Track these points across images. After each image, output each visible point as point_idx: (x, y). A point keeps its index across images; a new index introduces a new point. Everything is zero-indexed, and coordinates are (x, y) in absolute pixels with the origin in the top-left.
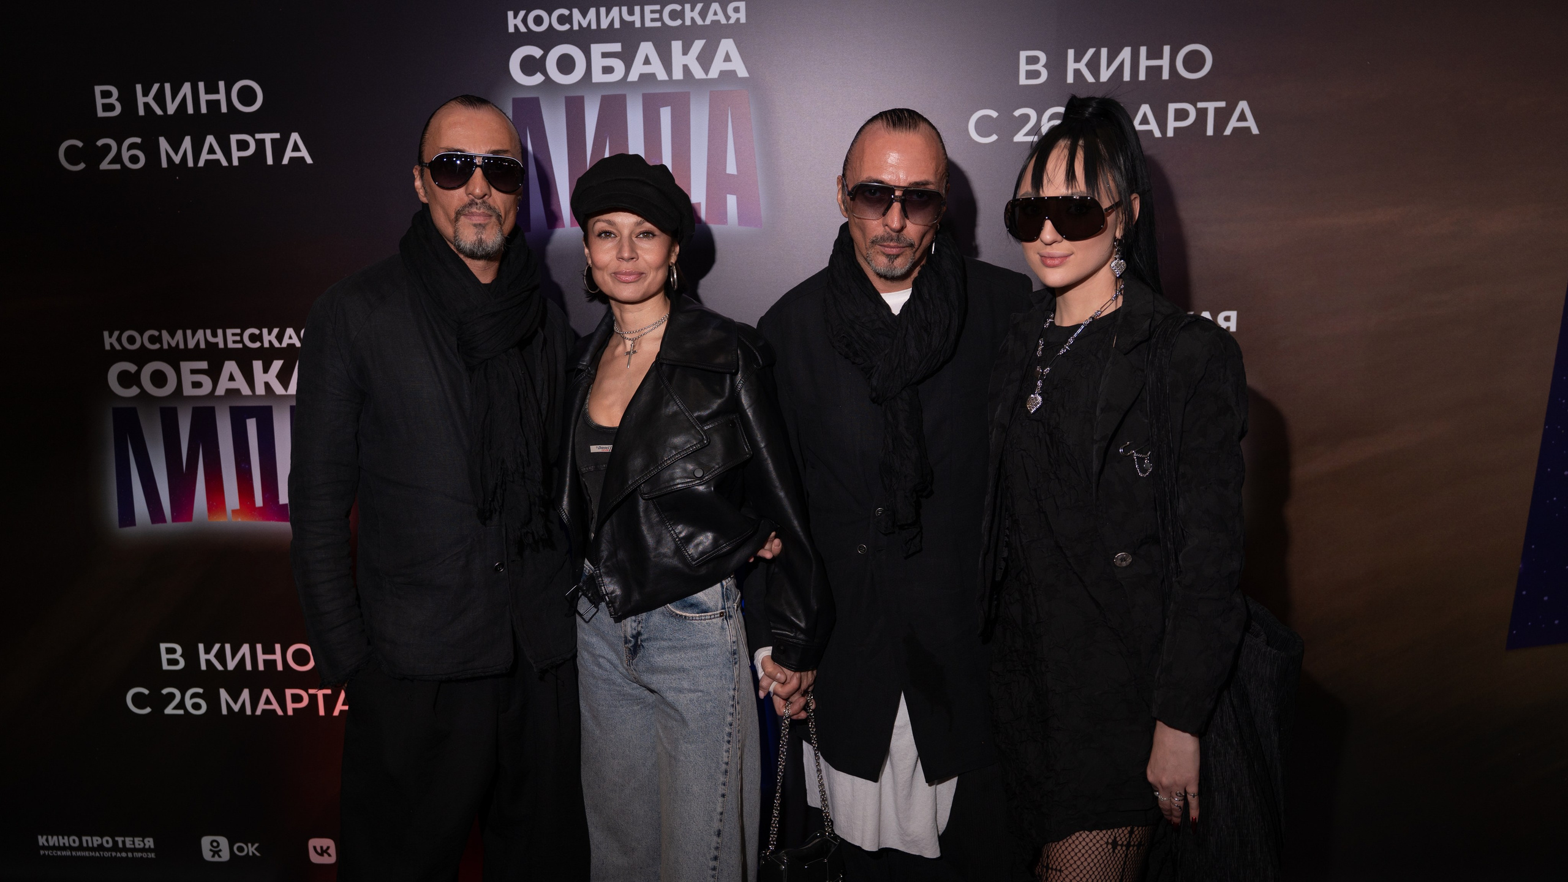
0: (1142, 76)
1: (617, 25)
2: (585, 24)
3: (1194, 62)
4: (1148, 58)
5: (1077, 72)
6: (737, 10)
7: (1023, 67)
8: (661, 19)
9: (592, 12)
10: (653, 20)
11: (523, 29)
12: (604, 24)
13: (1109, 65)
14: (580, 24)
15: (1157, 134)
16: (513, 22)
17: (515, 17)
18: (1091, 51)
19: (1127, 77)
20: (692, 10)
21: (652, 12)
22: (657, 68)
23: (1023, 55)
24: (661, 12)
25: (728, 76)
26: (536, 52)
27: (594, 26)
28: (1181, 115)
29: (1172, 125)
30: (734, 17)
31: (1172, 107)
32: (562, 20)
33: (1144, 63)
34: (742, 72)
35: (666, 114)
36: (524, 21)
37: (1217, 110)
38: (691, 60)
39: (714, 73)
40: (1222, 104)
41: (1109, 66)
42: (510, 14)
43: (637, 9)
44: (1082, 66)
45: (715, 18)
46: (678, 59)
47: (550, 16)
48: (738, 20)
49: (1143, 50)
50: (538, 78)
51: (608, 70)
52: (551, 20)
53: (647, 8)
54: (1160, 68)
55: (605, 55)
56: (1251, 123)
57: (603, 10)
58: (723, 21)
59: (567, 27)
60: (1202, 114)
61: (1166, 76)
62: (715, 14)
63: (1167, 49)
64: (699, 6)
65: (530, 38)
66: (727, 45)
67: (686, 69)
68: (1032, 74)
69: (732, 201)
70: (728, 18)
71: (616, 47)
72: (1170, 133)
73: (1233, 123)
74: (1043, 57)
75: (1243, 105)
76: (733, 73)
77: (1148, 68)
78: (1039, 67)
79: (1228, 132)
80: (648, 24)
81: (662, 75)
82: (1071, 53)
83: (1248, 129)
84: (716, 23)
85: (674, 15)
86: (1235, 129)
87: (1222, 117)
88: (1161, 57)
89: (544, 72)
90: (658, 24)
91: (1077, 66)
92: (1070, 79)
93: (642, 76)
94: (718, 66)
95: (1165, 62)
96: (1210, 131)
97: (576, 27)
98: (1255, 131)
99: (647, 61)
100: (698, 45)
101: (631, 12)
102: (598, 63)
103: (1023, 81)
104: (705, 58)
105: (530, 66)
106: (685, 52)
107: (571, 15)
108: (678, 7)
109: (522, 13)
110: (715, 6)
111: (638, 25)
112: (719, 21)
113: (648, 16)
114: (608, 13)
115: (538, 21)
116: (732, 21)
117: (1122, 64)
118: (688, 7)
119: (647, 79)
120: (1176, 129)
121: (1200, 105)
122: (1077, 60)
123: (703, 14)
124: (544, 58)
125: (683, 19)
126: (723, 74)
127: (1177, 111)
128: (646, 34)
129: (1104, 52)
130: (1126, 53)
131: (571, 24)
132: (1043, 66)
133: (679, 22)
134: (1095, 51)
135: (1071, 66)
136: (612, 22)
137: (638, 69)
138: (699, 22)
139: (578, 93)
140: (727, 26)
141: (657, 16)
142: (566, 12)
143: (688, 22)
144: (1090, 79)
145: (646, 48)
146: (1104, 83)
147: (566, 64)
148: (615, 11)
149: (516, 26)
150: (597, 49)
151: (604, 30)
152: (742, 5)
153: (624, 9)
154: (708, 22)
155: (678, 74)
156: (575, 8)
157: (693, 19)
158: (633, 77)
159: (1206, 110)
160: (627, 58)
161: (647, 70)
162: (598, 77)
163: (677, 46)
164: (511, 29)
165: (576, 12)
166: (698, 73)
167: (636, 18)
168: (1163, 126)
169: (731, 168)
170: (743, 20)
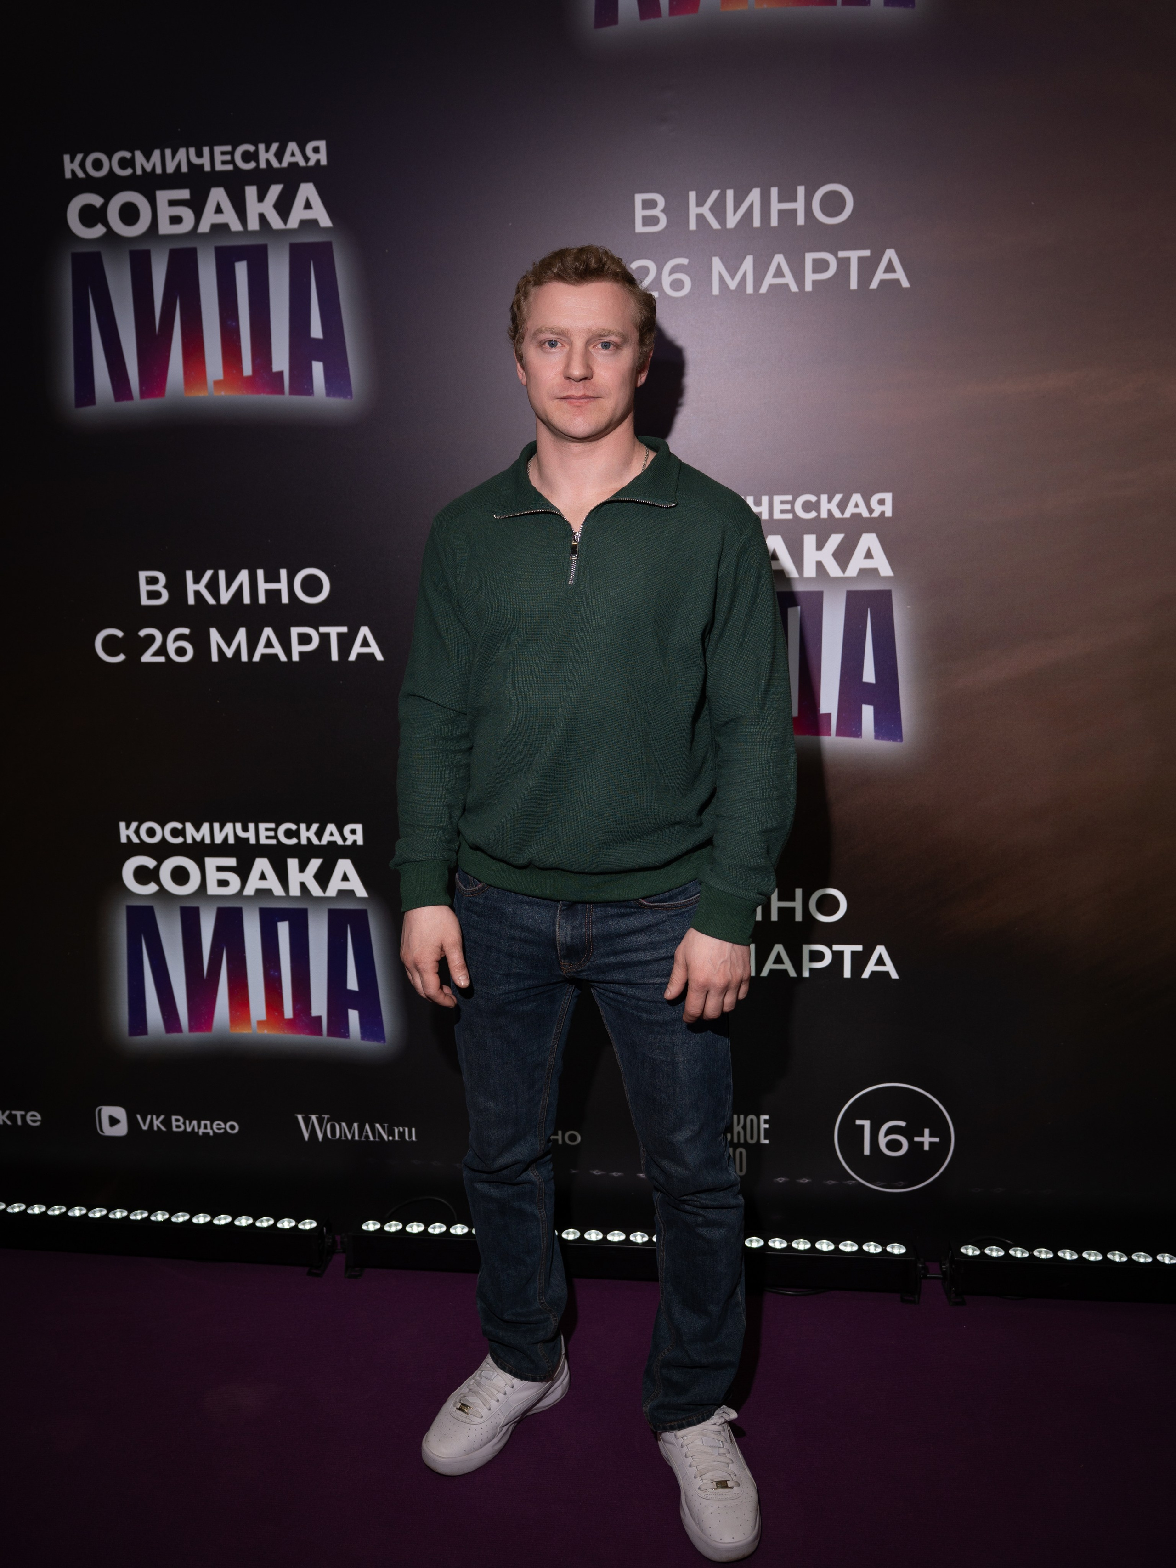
0: (774, 222)
1: (184, 169)
2: (149, 168)
3: (833, 204)
4: (781, 200)
5: (700, 218)
6: (316, 150)
7: (640, 213)
8: (232, 162)
9: (157, 153)
10: (224, 163)
11: (81, 174)
12: (171, 168)
13: (736, 208)
14: (143, 169)
15: (794, 288)
16: (71, 167)
17: (72, 161)
18: (715, 193)
19: (757, 223)
20: (267, 150)
21: (223, 153)
22: (230, 217)
23: (639, 198)
24: (232, 153)
25: (309, 225)
26: (96, 200)
27: (159, 170)
28: (820, 266)
29: (810, 277)
30: (313, 158)
31: (810, 257)
32: (124, 163)
33: (776, 206)
34: (325, 221)
35: (241, 270)
36: (82, 165)
37: (860, 259)
38: (268, 207)
39: (293, 223)
40: (866, 253)
41: (735, 211)
42: (67, 158)
43: (206, 150)
44: (705, 210)
45: (293, 160)
46: (253, 207)
47: (110, 159)
48: (318, 161)
49: (774, 191)
50: (99, 231)
51: (176, 220)
52: (111, 164)
53: (218, 149)
54: (794, 212)
55: (172, 203)
56: (900, 275)
57: (168, 152)
58: (302, 163)
59: (128, 172)
60: (844, 264)
61: (801, 221)
62: (293, 155)
63: (801, 190)
64: (275, 146)
65: (88, 185)
66: (307, 191)
67: (262, 218)
68: (650, 221)
69: (318, 368)
70: (307, 159)
71: (184, 194)
72: (809, 287)
73: (880, 275)
74: (660, 200)
75: (890, 254)
76: (315, 222)
77: (781, 212)
78: (657, 212)
79: (874, 285)
80: (219, 167)
81: (235, 225)
82: (692, 195)
83: (897, 281)
84: (294, 165)
85: (247, 157)
86: (882, 282)
87: (868, 268)
88: (794, 199)
89: (106, 224)
90: (230, 167)
91: (700, 210)
92: (693, 226)
93: (214, 227)
94: (298, 214)
95: (799, 205)
96: (854, 285)
97: (139, 172)
98: (905, 283)
99: (219, 210)
100: (275, 191)
101: (199, 155)
102: (165, 212)
103: (639, 228)
104: (284, 207)
105: (90, 216)
106: (261, 198)
107: (133, 158)
108: (251, 148)
109: (79, 157)
110: (292, 146)
111: (207, 168)
112: (296, 164)
113: (218, 158)
114: (174, 155)
115: (98, 165)
116: (312, 163)
117: (751, 206)
118: (262, 147)
119: (220, 229)
120: (815, 283)
121: (842, 254)
122: (700, 203)
123: (279, 155)
124: (105, 206)
125: (257, 161)
126: (303, 223)
127: (815, 261)
128: (217, 179)
129: (730, 194)
130: (755, 195)
131: (134, 168)
132: (663, 211)
133: (252, 165)
134: (720, 194)
135: (694, 210)
136: (179, 166)
137: (209, 218)
138: (275, 164)
139: (144, 247)
140: (307, 169)
141: (228, 158)
142: (128, 155)
143: (263, 165)
144: (715, 225)
145: (218, 195)
146: (730, 230)
147: (129, 214)
148: (182, 152)
149: (73, 172)
150: (163, 196)
151: (170, 175)
152: (322, 144)
153: (192, 151)
154: (285, 164)
155: (253, 224)
156: (137, 149)
157: (268, 162)
158: (204, 227)
159: (848, 259)
160: (197, 205)
161: (219, 219)
162: (165, 228)
163: (251, 192)
164: (68, 175)
165: (139, 156)
166: (276, 222)
167: (205, 161)
168: (799, 278)
169: (316, 331)
170: (324, 162)
